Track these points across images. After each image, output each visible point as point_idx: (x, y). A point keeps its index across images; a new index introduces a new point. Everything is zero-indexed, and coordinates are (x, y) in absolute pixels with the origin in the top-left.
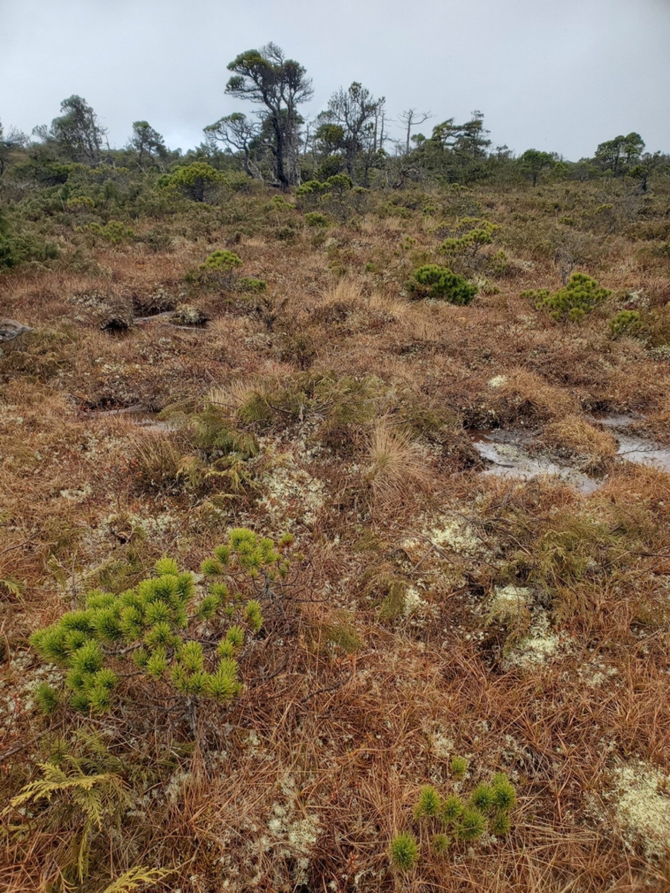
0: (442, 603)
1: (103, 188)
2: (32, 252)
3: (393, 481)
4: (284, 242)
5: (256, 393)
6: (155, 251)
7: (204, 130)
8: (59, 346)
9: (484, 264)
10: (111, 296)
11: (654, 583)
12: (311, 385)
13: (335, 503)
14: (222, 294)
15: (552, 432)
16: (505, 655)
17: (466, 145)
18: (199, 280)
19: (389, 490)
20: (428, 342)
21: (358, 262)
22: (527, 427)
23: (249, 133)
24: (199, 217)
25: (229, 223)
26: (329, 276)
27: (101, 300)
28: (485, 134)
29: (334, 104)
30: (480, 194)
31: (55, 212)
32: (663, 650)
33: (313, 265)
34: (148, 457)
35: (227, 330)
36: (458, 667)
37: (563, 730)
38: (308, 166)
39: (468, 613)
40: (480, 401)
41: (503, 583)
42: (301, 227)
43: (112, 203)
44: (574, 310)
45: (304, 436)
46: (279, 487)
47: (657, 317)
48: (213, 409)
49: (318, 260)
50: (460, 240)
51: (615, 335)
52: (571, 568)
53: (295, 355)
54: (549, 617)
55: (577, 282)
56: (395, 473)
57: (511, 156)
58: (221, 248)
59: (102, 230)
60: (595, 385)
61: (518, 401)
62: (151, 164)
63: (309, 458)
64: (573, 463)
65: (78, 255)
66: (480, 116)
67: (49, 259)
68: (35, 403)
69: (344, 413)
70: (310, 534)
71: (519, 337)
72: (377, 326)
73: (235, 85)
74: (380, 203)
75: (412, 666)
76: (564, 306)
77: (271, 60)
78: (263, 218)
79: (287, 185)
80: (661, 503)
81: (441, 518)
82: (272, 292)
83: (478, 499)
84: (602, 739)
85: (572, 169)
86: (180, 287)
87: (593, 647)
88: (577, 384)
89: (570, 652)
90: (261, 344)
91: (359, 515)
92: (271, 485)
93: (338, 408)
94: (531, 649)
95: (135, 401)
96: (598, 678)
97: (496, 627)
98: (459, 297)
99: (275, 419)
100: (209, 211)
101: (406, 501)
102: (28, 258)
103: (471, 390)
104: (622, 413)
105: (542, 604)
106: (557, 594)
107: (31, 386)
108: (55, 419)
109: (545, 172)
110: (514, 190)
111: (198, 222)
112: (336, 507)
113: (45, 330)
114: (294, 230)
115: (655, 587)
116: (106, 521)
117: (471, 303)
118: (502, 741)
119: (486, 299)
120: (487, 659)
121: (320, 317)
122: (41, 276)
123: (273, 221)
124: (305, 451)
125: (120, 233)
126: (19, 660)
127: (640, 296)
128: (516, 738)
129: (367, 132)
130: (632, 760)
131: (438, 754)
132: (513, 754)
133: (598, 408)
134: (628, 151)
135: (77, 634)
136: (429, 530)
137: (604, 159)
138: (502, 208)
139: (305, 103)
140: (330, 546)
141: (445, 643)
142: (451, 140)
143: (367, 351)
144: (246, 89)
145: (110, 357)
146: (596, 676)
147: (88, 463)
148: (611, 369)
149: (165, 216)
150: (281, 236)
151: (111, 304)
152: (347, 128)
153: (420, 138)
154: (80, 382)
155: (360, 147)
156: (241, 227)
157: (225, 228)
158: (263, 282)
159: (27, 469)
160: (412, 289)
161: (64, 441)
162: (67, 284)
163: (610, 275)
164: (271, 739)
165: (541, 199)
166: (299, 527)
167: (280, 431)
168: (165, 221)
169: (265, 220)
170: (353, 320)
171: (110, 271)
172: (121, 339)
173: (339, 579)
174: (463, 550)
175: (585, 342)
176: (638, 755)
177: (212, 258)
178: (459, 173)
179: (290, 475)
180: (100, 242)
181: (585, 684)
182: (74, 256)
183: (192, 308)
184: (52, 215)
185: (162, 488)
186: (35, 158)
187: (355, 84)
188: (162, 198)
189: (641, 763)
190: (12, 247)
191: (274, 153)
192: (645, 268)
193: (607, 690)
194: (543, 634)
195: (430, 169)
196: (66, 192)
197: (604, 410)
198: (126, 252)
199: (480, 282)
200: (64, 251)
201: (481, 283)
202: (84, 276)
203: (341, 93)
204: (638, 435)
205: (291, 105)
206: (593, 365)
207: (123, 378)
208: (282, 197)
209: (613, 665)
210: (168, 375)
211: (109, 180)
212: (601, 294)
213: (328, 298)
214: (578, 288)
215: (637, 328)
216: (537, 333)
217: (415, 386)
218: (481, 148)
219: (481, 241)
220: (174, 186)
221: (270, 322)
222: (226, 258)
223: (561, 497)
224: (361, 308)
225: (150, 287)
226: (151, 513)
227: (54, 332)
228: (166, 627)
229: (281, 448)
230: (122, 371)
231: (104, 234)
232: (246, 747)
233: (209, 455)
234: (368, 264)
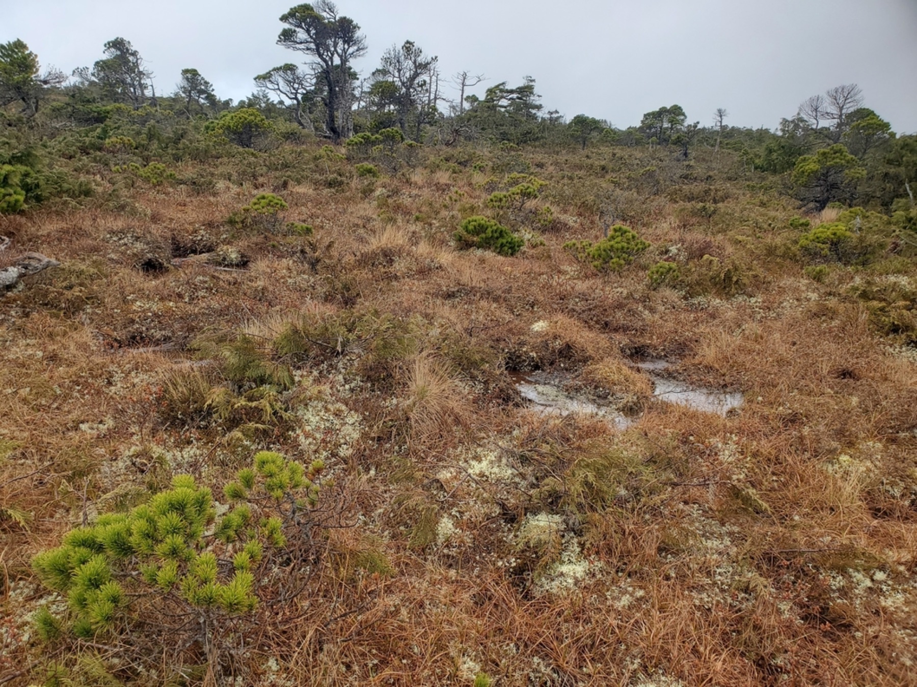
0: (475, 531)
1: (145, 130)
2: (64, 189)
3: (432, 414)
4: (333, 190)
5: (292, 324)
6: (198, 193)
7: (255, 79)
8: (88, 282)
9: (532, 218)
10: (148, 236)
11: (683, 511)
12: (354, 323)
13: (373, 435)
14: (266, 237)
15: (590, 373)
16: (536, 581)
17: (518, 109)
18: (243, 222)
19: (428, 423)
20: (472, 288)
21: (407, 212)
22: (567, 370)
23: (300, 84)
24: (246, 162)
25: (277, 169)
26: (377, 224)
27: (137, 239)
28: (536, 98)
29: (386, 60)
30: (530, 155)
31: (92, 151)
32: (689, 573)
33: (362, 213)
34: (176, 388)
35: (269, 270)
36: (489, 593)
37: (590, 651)
38: (361, 120)
39: (500, 541)
40: (522, 344)
41: (535, 511)
42: (351, 177)
43: (155, 145)
44: (614, 260)
45: (343, 371)
46: (314, 420)
47: (694, 269)
48: (246, 340)
49: (368, 208)
50: (507, 194)
51: (655, 286)
52: (601, 494)
53: (339, 296)
54: (579, 543)
55: (617, 234)
56: (434, 406)
57: (562, 121)
58: (267, 193)
59: (142, 171)
60: (633, 332)
61: (558, 344)
62: (200, 112)
63: (347, 392)
64: (610, 402)
65: (114, 194)
66: (532, 81)
67: (83, 196)
68: (59, 338)
69: (385, 347)
70: (345, 466)
71: (561, 286)
72: (424, 272)
73: (287, 36)
74: (432, 158)
75: (443, 592)
76: (605, 257)
77: (324, 14)
78: (312, 166)
79: (339, 137)
80: (691, 438)
81: (479, 450)
82: (318, 235)
83: (516, 433)
84: (628, 658)
85: (619, 136)
86: (222, 229)
87: (622, 571)
88: (616, 330)
89: (599, 576)
90: (304, 285)
91: (397, 448)
92: (306, 417)
93: (378, 342)
94: (562, 574)
95: (167, 339)
96: (625, 600)
97: (528, 554)
98: (506, 248)
99: (312, 354)
100: (256, 157)
101: (445, 434)
102: (59, 193)
103: (513, 334)
104: (659, 357)
105: (573, 530)
106: (588, 519)
107: (54, 320)
108: (79, 353)
109: (594, 138)
110: (564, 152)
111: (244, 167)
112: (373, 439)
113: (73, 265)
114: (344, 179)
115: (683, 515)
116: (127, 453)
117: (518, 254)
118: (529, 664)
119: (532, 252)
120: (518, 586)
121: (366, 261)
122: (72, 213)
123: (322, 169)
124: (344, 385)
125: (161, 175)
126: (18, 591)
127: (679, 250)
128: (544, 660)
129: (420, 89)
130: (655, 677)
131: (465, 677)
132: (540, 675)
133: (637, 353)
134: (671, 122)
135: (83, 551)
136: (466, 461)
137: (650, 127)
138: (551, 168)
139: (359, 59)
140: (365, 478)
141: (476, 571)
142: (504, 102)
143: (414, 295)
144: (298, 40)
145: (142, 294)
146: (624, 598)
147: (111, 397)
148: (650, 317)
149: (210, 160)
150: (330, 185)
151: (148, 244)
152: (400, 84)
153: (473, 99)
154: (109, 319)
155: (412, 102)
156: (289, 173)
157: (273, 174)
158: (310, 226)
159: (43, 402)
160: (460, 239)
161: (87, 375)
162: (101, 222)
163: (651, 231)
164: (291, 665)
165: (589, 161)
166: (333, 459)
167: (318, 365)
168: (209, 164)
169: (314, 168)
170: (400, 266)
171: (149, 212)
172: (156, 277)
173: (372, 511)
174: (498, 480)
175: (625, 292)
176: (661, 672)
177: (256, 201)
178: (511, 134)
179: (326, 408)
180: (139, 183)
181: (612, 606)
182: (110, 195)
183: (234, 249)
184: (88, 154)
185: (189, 421)
186: (73, 96)
187: (408, 42)
188: (208, 143)
189: (663, 678)
190: (42, 183)
191: (326, 105)
192: (685, 226)
193: (634, 611)
194: (573, 560)
195: (483, 129)
196: (105, 131)
197: (642, 355)
198: (167, 194)
199: (526, 235)
200: (100, 189)
201: (528, 236)
202: (119, 215)
203: (394, 50)
204: (674, 378)
205: (344, 60)
206: (632, 313)
207: (155, 315)
208: (332, 147)
209: (641, 588)
210: (204, 314)
211: (152, 122)
212: (640, 247)
213: (375, 244)
214: (619, 239)
215: (675, 278)
216: (579, 283)
217: (459, 327)
218: (534, 111)
219: (526, 195)
220: (221, 131)
221: (314, 264)
222: (271, 201)
223: (595, 431)
224: (408, 254)
225: (191, 228)
226: (176, 446)
227: (83, 267)
228: (179, 540)
229: (317, 381)
230: (155, 308)
231: (144, 175)
232: (264, 673)
233: (240, 387)
234: (417, 214)
